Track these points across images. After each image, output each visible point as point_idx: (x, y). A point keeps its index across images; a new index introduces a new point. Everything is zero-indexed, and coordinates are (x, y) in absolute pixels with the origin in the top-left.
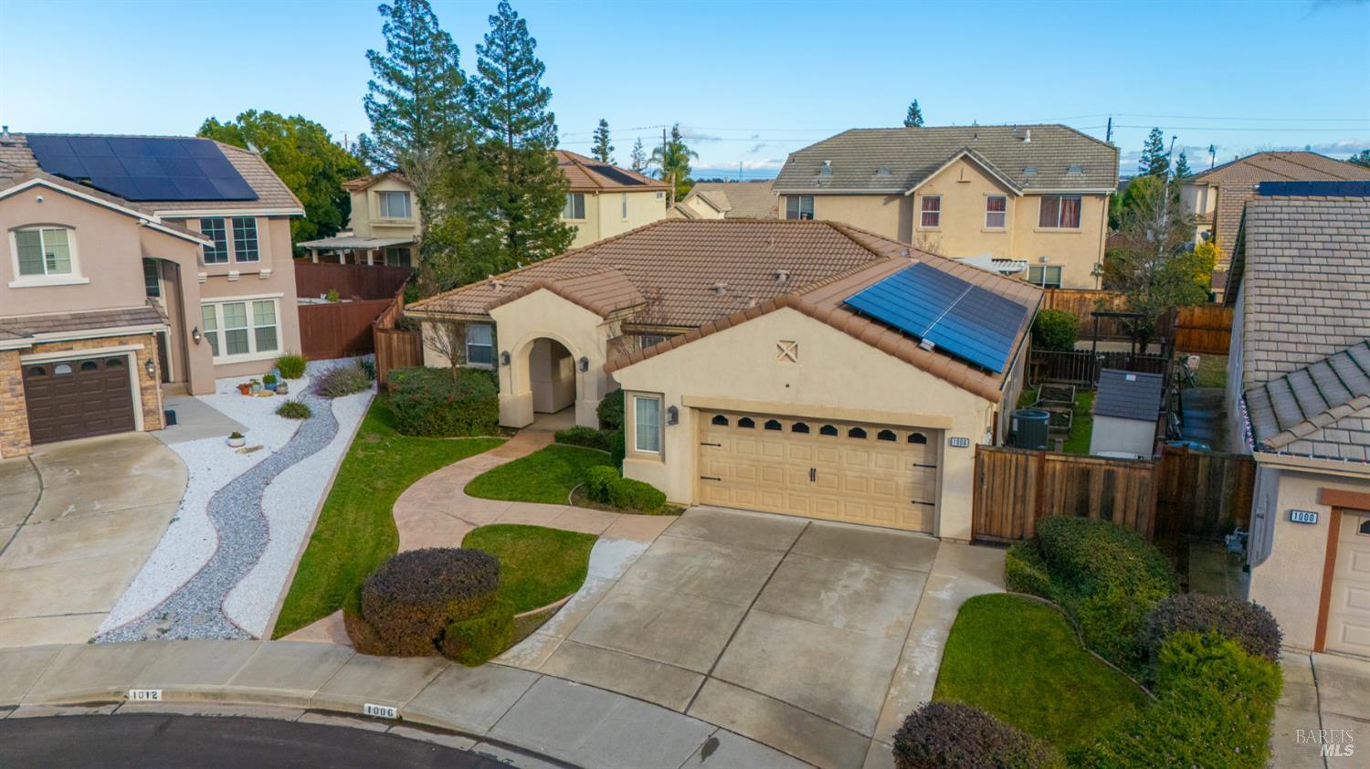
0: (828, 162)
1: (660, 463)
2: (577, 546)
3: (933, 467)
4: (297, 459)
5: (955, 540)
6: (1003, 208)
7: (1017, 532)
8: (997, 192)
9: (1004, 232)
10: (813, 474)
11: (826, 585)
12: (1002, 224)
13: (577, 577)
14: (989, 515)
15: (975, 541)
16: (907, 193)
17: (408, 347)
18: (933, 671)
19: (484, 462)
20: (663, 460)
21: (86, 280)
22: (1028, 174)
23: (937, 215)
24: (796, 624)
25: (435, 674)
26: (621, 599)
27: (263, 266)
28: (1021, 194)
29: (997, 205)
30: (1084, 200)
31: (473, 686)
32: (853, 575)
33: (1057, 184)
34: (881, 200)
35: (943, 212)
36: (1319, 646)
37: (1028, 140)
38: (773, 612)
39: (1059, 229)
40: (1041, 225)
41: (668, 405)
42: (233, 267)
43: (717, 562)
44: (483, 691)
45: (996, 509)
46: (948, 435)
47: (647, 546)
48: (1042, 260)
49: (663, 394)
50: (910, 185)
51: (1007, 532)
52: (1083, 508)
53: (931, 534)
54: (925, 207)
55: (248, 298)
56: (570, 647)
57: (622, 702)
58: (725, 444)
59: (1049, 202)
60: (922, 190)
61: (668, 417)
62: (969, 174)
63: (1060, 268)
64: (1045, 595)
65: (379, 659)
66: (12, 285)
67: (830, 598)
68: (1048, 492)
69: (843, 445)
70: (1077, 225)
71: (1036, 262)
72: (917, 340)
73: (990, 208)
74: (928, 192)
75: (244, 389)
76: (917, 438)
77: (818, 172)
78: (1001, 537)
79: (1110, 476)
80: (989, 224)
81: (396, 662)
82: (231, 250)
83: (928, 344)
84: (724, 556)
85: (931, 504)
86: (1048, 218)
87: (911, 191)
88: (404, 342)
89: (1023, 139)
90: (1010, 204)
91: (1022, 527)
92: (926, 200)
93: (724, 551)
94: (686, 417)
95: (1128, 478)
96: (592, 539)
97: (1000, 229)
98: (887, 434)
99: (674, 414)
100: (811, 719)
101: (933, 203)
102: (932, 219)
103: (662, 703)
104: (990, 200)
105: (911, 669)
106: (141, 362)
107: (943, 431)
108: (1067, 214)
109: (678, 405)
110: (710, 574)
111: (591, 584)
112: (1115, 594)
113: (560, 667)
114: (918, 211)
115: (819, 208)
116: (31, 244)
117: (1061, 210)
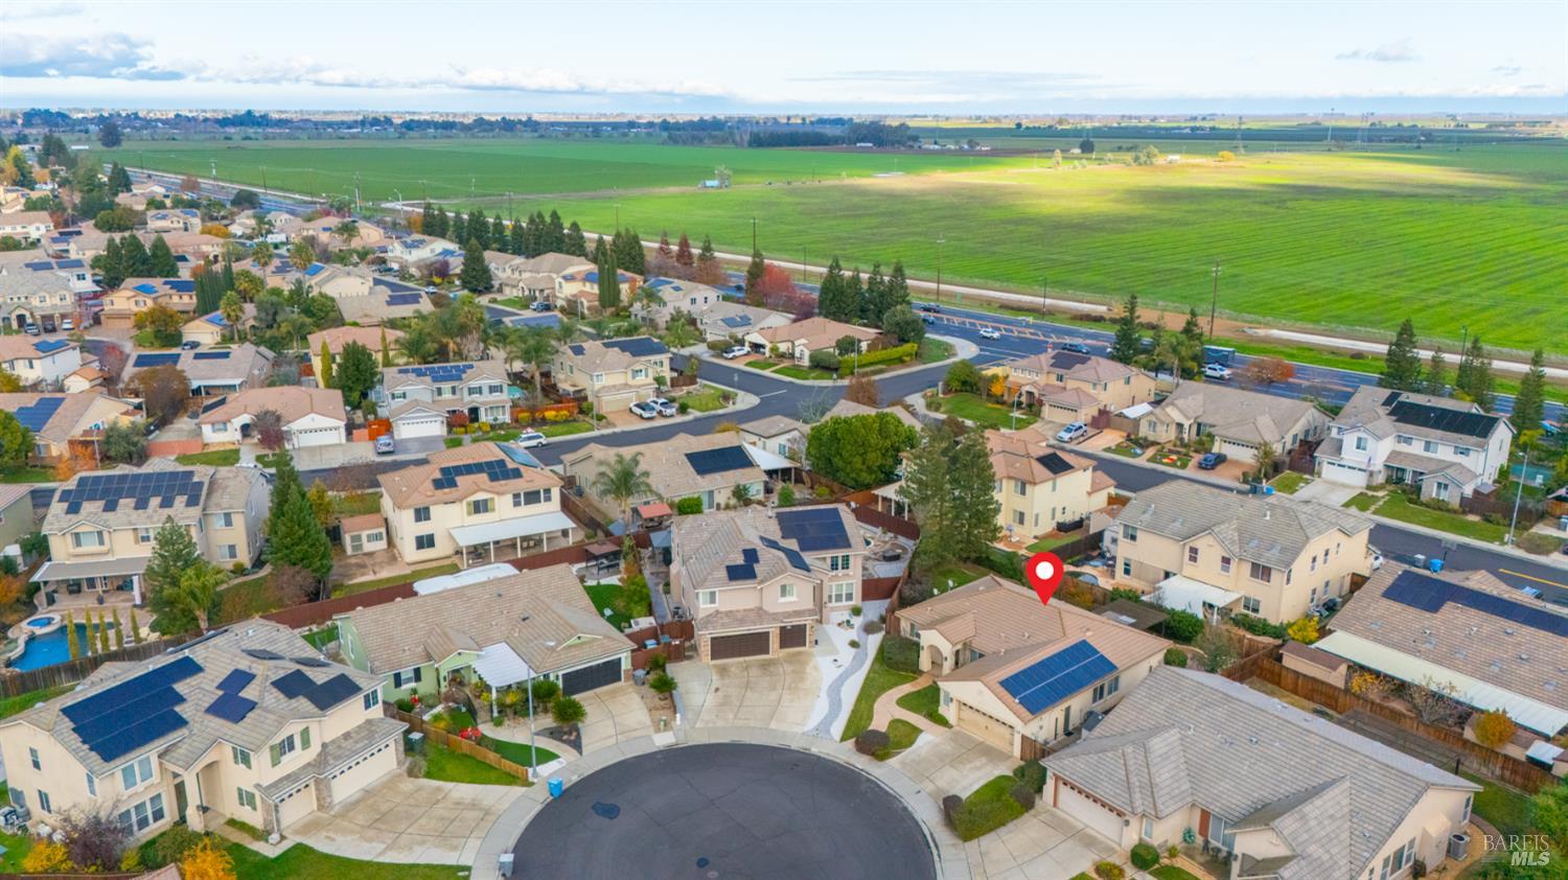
0: (1153, 506)
1: (947, 712)
2: (916, 731)
3: (1012, 735)
4: (853, 673)
5: (1016, 758)
6: (1229, 564)
8: (1227, 556)
9: (1230, 576)
10: (985, 728)
12: (1228, 572)
13: (911, 743)
15: (1021, 758)
16: (1183, 543)
19: (907, 688)
21: (798, 600)
22: (1252, 545)
23: (1196, 558)
24: (956, 771)
26: (920, 752)
27: (850, 572)
28: (1242, 560)
29: (1226, 561)
30: (1272, 570)
33: (1260, 557)
34: (1173, 540)
35: (1200, 558)
36: (1055, 805)
37: (1268, 518)
38: (952, 766)
39: (1260, 581)
40: (1251, 576)
42: (840, 572)
43: (949, 748)
44: (880, 768)
46: (1015, 729)
47: (934, 737)
48: (1250, 595)
49: (950, 694)
50: (1182, 540)
54: (1190, 552)
55: (844, 582)
56: (902, 762)
57: (906, 778)
58: (964, 712)
59: (1255, 566)
60: (1189, 543)
62: (1212, 541)
63: (1258, 602)
66: (778, 602)
69: (993, 723)
70: (1269, 581)
71: (1247, 595)
73: (1222, 562)
74: (1193, 545)
75: (839, 625)
80: (1222, 570)
82: (840, 566)
86: (1254, 574)
89: (1266, 516)
90: (1235, 562)
92: (1191, 549)
93: (955, 746)
94: (955, 702)
96: (921, 731)
98: (1002, 724)
99: (952, 699)
101: (1194, 551)
102: (1193, 559)
104: (1223, 557)
106: (810, 627)
108: (1265, 574)
110: (944, 751)
111: (914, 746)
113: (897, 766)
114: (1187, 554)
115: (1139, 535)
116: (783, 588)
117: (1261, 572)
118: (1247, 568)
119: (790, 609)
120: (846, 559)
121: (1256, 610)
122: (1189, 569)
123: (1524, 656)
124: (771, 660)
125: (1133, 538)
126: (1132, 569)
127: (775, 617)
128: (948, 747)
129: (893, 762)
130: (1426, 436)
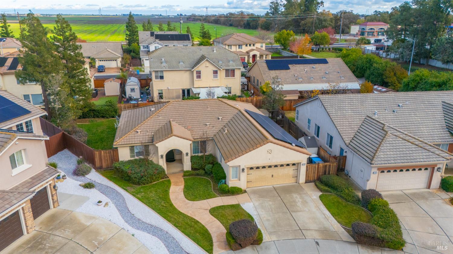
0: (163, 59)
1: (239, 181)
2: (239, 208)
3: (298, 170)
4: (124, 203)
5: (302, 183)
6: (217, 73)
7: (313, 179)
8: (216, 69)
9: (218, 80)
10: (272, 176)
11: (295, 201)
12: (217, 77)
14: (308, 177)
15: (306, 182)
16: (192, 70)
17: (108, 155)
18: (330, 215)
19: (177, 189)
20: (240, 180)
21: (31, 165)
22: (220, 62)
23: (200, 76)
24: (301, 213)
25: (255, 249)
26: (265, 219)
28: (222, 69)
29: (215, 72)
30: (235, 70)
31: (266, 249)
32: (296, 197)
33: (229, 66)
34: (184, 71)
35: (202, 75)
38: (294, 212)
39: (230, 77)
40: (226, 77)
41: (241, 168)
44: (269, 249)
45: (310, 176)
46: (302, 164)
47: (252, 204)
48: (227, 86)
49: (240, 166)
50: (193, 68)
51: (312, 179)
52: (325, 174)
53: (296, 182)
54: (197, 74)
56: (270, 233)
57: (294, 241)
58: (253, 174)
59: (227, 71)
60: (196, 69)
61: (241, 171)
62: (208, 64)
63: (231, 87)
64: (331, 192)
65: (240, 251)
66: (13, 175)
67: (299, 204)
68: (319, 170)
69: (279, 169)
70: (234, 76)
71: (226, 87)
72: (291, 144)
73: (214, 73)
74: (197, 70)
76: (294, 164)
77: (162, 63)
78: (310, 180)
79: (330, 165)
80: (214, 78)
81: (244, 250)
83: (294, 145)
84: (270, 201)
85: (297, 177)
86: (227, 75)
87: (193, 69)
88: (106, 153)
89: (214, 51)
90: (219, 72)
91: (314, 178)
92: (197, 72)
93: (269, 199)
94: (246, 170)
95: (333, 165)
96: (239, 205)
97: (216, 79)
98: (288, 165)
99: (243, 170)
100: (325, 232)
101: (199, 73)
102: (199, 77)
103: (300, 238)
104: (213, 71)
105: (327, 215)
106: (52, 187)
107: (300, 163)
108: (231, 73)
109: (244, 168)
110: (273, 206)
112: (347, 191)
113: (274, 238)
114: (195, 75)
115: (165, 74)
116: (12, 159)
117: (230, 73)
118: (223, 73)
119: (27, 178)
120: (29, 124)
121: (230, 93)
122: (197, 83)
123: (327, 72)
124: (34, 238)
125: (162, 77)
126: (164, 95)
127: (17, 191)
128: (268, 203)
129: (266, 237)
130: (173, 43)
